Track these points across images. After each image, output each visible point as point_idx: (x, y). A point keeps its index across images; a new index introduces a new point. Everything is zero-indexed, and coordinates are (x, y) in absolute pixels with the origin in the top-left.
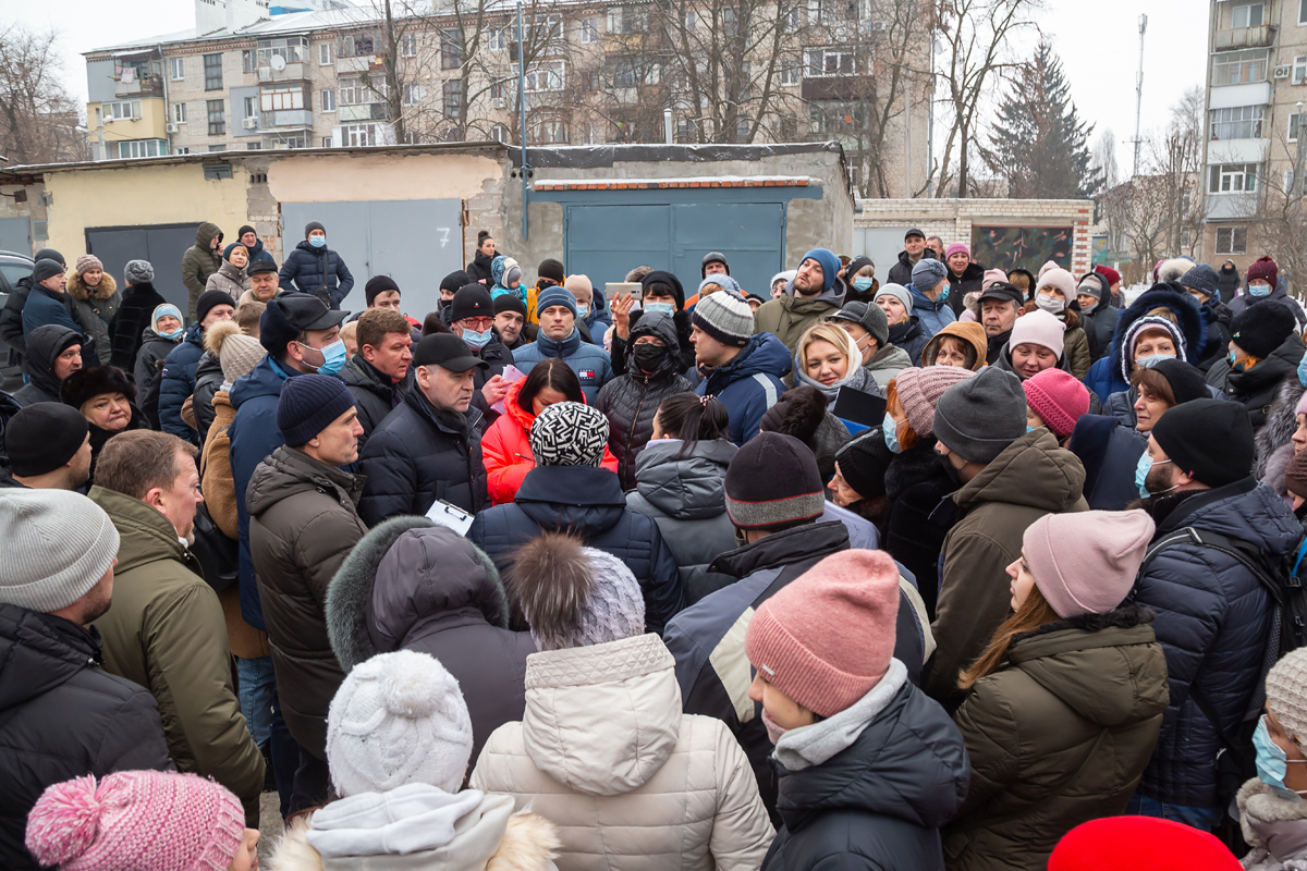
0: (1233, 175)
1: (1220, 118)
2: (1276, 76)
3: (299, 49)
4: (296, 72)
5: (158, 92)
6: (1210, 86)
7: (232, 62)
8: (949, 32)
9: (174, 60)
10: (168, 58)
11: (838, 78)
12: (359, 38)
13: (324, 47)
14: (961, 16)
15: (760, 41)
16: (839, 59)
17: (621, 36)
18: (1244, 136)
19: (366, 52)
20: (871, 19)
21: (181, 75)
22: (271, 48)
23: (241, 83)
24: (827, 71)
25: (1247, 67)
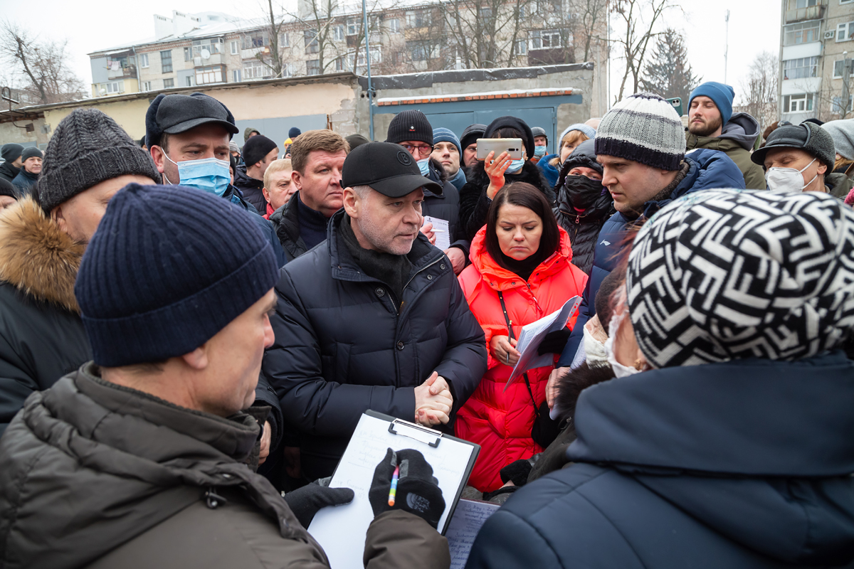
0: (798, 101)
1: (789, 65)
2: (825, 38)
3: (218, 45)
4: (217, 59)
5: (133, 76)
6: (782, 46)
7: (177, 55)
9: (142, 55)
10: (138, 54)
11: (550, 49)
12: (254, 36)
13: (233, 44)
15: (504, 25)
16: (551, 37)
17: (416, 28)
18: (806, 76)
19: (258, 45)
20: (570, 12)
21: (148, 65)
22: (201, 46)
23: (184, 68)
24: (544, 46)
25: (806, 32)
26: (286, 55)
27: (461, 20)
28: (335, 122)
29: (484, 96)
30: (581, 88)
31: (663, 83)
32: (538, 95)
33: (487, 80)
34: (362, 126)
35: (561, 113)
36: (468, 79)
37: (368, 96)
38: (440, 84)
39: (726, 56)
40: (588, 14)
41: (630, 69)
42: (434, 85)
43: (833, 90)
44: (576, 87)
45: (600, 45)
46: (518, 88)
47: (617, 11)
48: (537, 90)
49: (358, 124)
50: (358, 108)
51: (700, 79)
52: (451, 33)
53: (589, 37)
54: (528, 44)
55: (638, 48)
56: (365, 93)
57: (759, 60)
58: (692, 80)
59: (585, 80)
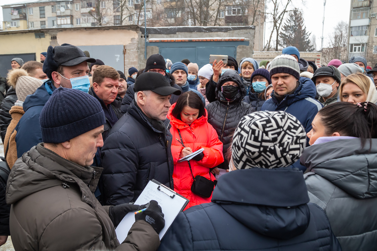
0: (357, 47)
1: (353, 29)
2: (371, 16)
3: (69, 5)
4: (68, 12)
5: (25, 18)
6: (350, 19)
7: (48, 9)
9: (30, 8)
10: (28, 8)
11: (236, 16)
12: (88, 2)
13: (77, 5)
15: (213, 3)
16: (237, 10)
17: (169, 2)
18: (361, 35)
19: (90, 6)
21: (32, 13)
22: (60, 5)
23: (51, 16)
25: (362, 13)
26: (104, 13)
28: (127, 49)
29: (201, 40)
30: (249, 38)
31: (292, 35)
32: (228, 40)
33: (203, 32)
34: (141, 52)
35: (239, 50)
36: (194, 31)
37: (144, 37)
38: (180, 33)
39: (323, 23)
41: (275, 27)
42: (177, 33)
43: (374, 42)
44: (247, 38)
45: (261, 15)
46: (218, 37)
48: (227, 38)
49: (139, 51)
50: (139, 42)
51: (310, 34)
52: (187, 6)
53: (255, 11)
54: (225, 13)
55: (279, 17)
56: (143, 35)
57: (339, 25)
58: (306, 34)
59: (251, 34)
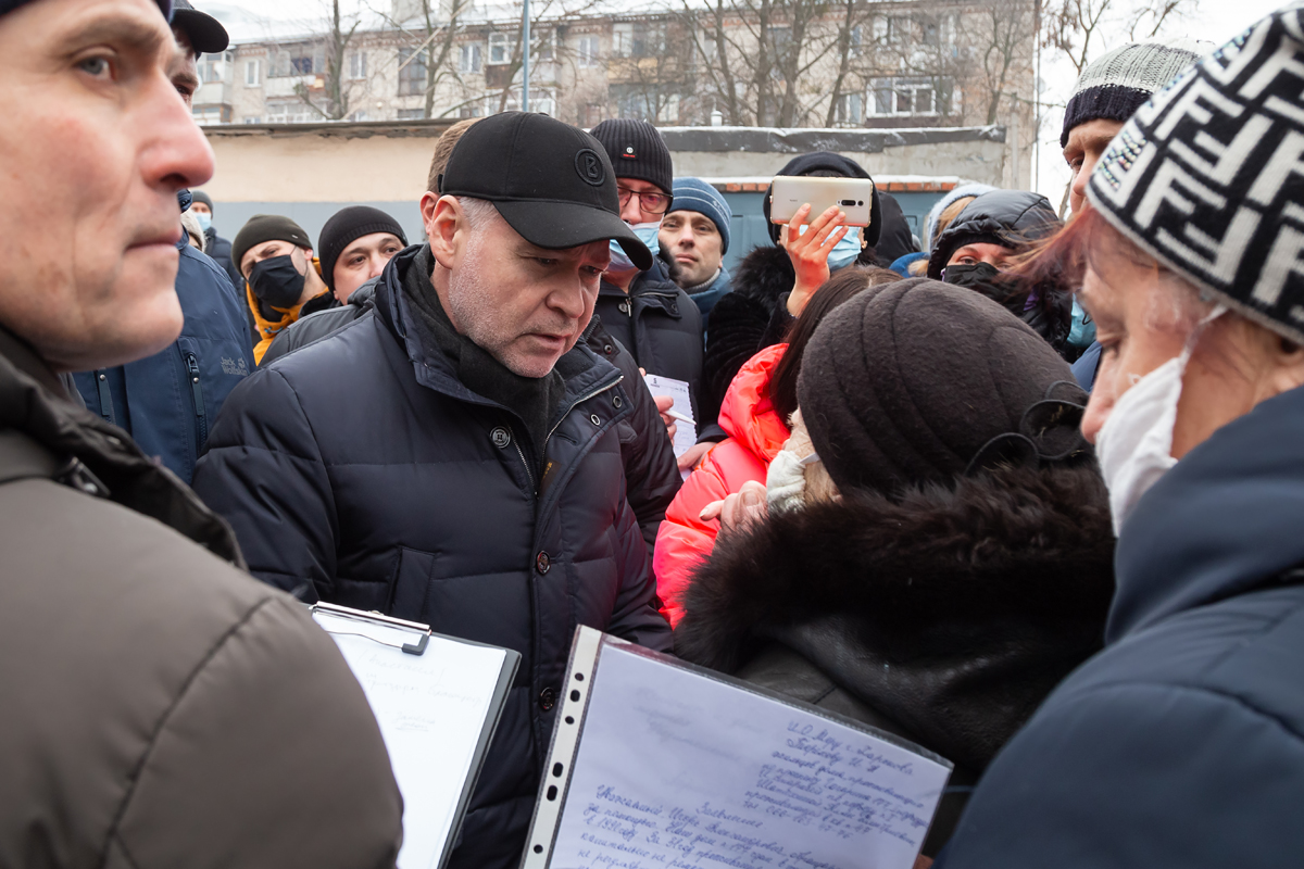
3: (220, 67)
4: (213, 95)
8: (1073, 51)
11: (913, 117)
12: (297, 55)
13: (251, 65)
14: (1088, 32)
15: (817, 60)
16: (914, 94)
17: (632, 57)
19: (303, 72)
20: (956, 43)
24: (899, 109)
26: (355, 92)
27: (727, 44)
33: (774, 150)
36: (734, 148)
40: (995, 50)
45: (1018, 112)
47: (1057, 44)
48: (882, 179)
52: (704, 70)
53: (996, 96)
54: (865, 102)
59: (986, 162)
